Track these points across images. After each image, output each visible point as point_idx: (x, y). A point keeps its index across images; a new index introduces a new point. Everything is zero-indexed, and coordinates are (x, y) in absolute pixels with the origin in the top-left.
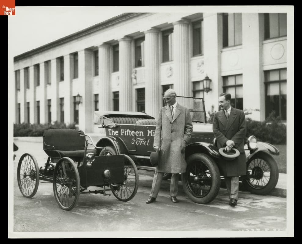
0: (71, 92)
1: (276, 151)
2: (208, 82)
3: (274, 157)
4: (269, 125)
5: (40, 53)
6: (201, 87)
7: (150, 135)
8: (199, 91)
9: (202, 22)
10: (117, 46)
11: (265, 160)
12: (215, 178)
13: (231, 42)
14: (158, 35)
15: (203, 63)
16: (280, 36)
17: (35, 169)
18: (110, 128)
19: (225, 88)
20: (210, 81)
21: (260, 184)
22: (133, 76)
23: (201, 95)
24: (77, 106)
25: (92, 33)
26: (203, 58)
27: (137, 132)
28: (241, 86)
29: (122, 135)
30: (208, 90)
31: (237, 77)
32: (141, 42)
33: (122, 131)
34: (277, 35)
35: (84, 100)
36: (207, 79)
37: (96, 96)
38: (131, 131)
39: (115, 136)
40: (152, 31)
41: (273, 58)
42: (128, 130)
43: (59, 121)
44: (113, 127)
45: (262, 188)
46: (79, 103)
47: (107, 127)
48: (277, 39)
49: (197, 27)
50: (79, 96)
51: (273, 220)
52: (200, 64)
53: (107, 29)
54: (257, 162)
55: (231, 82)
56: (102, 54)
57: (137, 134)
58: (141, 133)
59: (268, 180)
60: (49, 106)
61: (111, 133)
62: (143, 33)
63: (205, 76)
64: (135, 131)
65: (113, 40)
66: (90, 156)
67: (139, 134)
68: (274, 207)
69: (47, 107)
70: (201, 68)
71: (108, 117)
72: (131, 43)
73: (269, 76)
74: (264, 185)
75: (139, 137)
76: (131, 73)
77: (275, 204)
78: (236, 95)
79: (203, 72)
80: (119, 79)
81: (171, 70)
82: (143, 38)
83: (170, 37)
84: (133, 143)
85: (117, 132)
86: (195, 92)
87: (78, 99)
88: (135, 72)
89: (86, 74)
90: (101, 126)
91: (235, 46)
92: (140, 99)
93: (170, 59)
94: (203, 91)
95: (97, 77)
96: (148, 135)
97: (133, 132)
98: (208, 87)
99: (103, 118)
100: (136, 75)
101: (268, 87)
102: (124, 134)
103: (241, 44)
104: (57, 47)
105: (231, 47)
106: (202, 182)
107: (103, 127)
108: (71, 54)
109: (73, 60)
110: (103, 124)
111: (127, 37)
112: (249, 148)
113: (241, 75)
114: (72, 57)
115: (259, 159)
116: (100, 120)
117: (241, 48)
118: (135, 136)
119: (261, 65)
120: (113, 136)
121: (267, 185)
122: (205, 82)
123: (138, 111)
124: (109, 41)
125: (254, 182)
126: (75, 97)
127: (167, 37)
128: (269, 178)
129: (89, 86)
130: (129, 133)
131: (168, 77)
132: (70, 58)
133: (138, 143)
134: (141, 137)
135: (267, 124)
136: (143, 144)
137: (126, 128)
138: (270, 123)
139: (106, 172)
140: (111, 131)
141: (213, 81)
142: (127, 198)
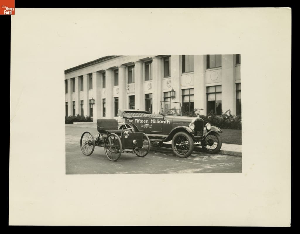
0: (88, 97)
1: (221, 131)
2: (173, 92)
3: (219, 134)
4: (209, 117)
5: (68, 74)
6: (169, 95)
7: (152, 122)
8: (168, 98)
9: (170, 58)
10: (118, 70)
11: (215, 135)
12: (191, 144)
13: (187, 70)
14: (143, 65)
15: (170, 82)
16: (216, 67)
17: (92, 140)
18: (128, 119)
19: (183, 96)
20: (175, 92)
21: (212, 148)
22: (127, 88)
23: (169, 100)
24: (91, 105)
25: (101, 62)
26: (170, 78)
27: (145, 121)
28: (193, 95)
29: (135, 122)
30: (174, 97)
31: (190, 90)
32: (132, 69)
33: (136, 120)
34: (214, 67)
35: (96, 102)
36: (173, 91)
37: (104, 99)
38: (141, 120)
39: (131, 123)
40: (139, 62)
41: (212, 80)
42: (139, 120)
43: (80, 115)
44: (130, 118)
45: (213, 150)
46: (93, 104)
47: (126, 118)
48: (214, 69)
49: (167, 60)
50: (93, 99)
51: (223, 165)
52: (168, 82)
53: (111, 60)
54: (210, 137)
55: (187, 93)
56: (108, 75)
57: (145, 122)
58: (147, 122)
59: (217, 146)
60: (74, 105)
61: (129, 121)
62: (133, 63)
63: (172, 89)
64: (143, 120)
65: (115, 67)
66: (127, 133)
67: (146, 122)
68: (221, 159)
69: (72, 106)
70: (169, 84)
71: (126, 113)
72: (126, 69)
73: (209, 90)
74: (214, 149)
75: (146, 123)
76: (126, 87)
77: (221, 158)
78: (190, 100)
79: (170, 87)
80: (118, 90)
81: (150, 85)
82: (133, 66)
83: (150, 65)
84: (142, 127)
85: (132, 121)
86: (165, 98)
87: (92, 102)
88: (128, 86)
89: (97, 87)
90: (122, 117)
91: (189, 72)
92: (131, 102)
93: (150, 79)
94: (170, 97)
95: (104, 88)
96: (151, 122)
97: (142, 121)
98: (173, 95)
99: (124, 113)
100: (129, 88)
101: (208, 96)
102: (136, 122)
103: (193, 71)
104: (79, 70)
105: (187, 72)
106: (183, 146)
107: (124, 118)
108: (88, 74)
109: (89, 78)
110: (124, 116)
111: (124, 65)
112: (207, 129)
113: (193, 88)
114: (89, 76)
115: (211, 135)
116: (122, 114)
117: (193, 73)
118: (143, 123)
119: (205, 83)
120: (130, 123)
121: (216, 148)
122: (171, 92)
123: (130, 109)
124: (112, 67)
125: (208, 147)
126: (90, 100)
127: (148, 66)
128: (217, 145)
129: (99, 94)
130: (139, 121)
131: (149, 89)
132: (87, 77)
133: (145, 126)
134: (147, 123)
135: (208, 117)
136: (148, 127)
137: (138, 118)
138: (210, 117)
139: (134, 141)
140: (129, 120)
141: (176, 92)
142: (143, 155)
